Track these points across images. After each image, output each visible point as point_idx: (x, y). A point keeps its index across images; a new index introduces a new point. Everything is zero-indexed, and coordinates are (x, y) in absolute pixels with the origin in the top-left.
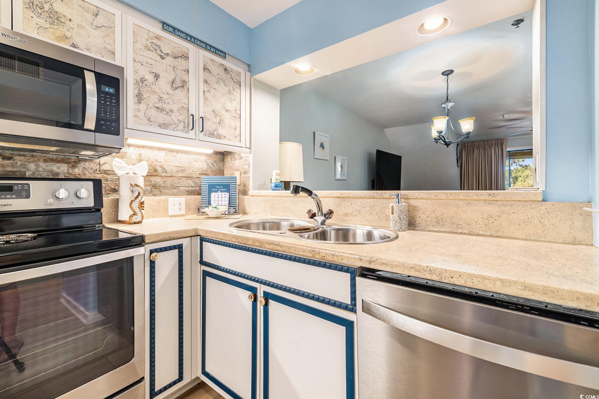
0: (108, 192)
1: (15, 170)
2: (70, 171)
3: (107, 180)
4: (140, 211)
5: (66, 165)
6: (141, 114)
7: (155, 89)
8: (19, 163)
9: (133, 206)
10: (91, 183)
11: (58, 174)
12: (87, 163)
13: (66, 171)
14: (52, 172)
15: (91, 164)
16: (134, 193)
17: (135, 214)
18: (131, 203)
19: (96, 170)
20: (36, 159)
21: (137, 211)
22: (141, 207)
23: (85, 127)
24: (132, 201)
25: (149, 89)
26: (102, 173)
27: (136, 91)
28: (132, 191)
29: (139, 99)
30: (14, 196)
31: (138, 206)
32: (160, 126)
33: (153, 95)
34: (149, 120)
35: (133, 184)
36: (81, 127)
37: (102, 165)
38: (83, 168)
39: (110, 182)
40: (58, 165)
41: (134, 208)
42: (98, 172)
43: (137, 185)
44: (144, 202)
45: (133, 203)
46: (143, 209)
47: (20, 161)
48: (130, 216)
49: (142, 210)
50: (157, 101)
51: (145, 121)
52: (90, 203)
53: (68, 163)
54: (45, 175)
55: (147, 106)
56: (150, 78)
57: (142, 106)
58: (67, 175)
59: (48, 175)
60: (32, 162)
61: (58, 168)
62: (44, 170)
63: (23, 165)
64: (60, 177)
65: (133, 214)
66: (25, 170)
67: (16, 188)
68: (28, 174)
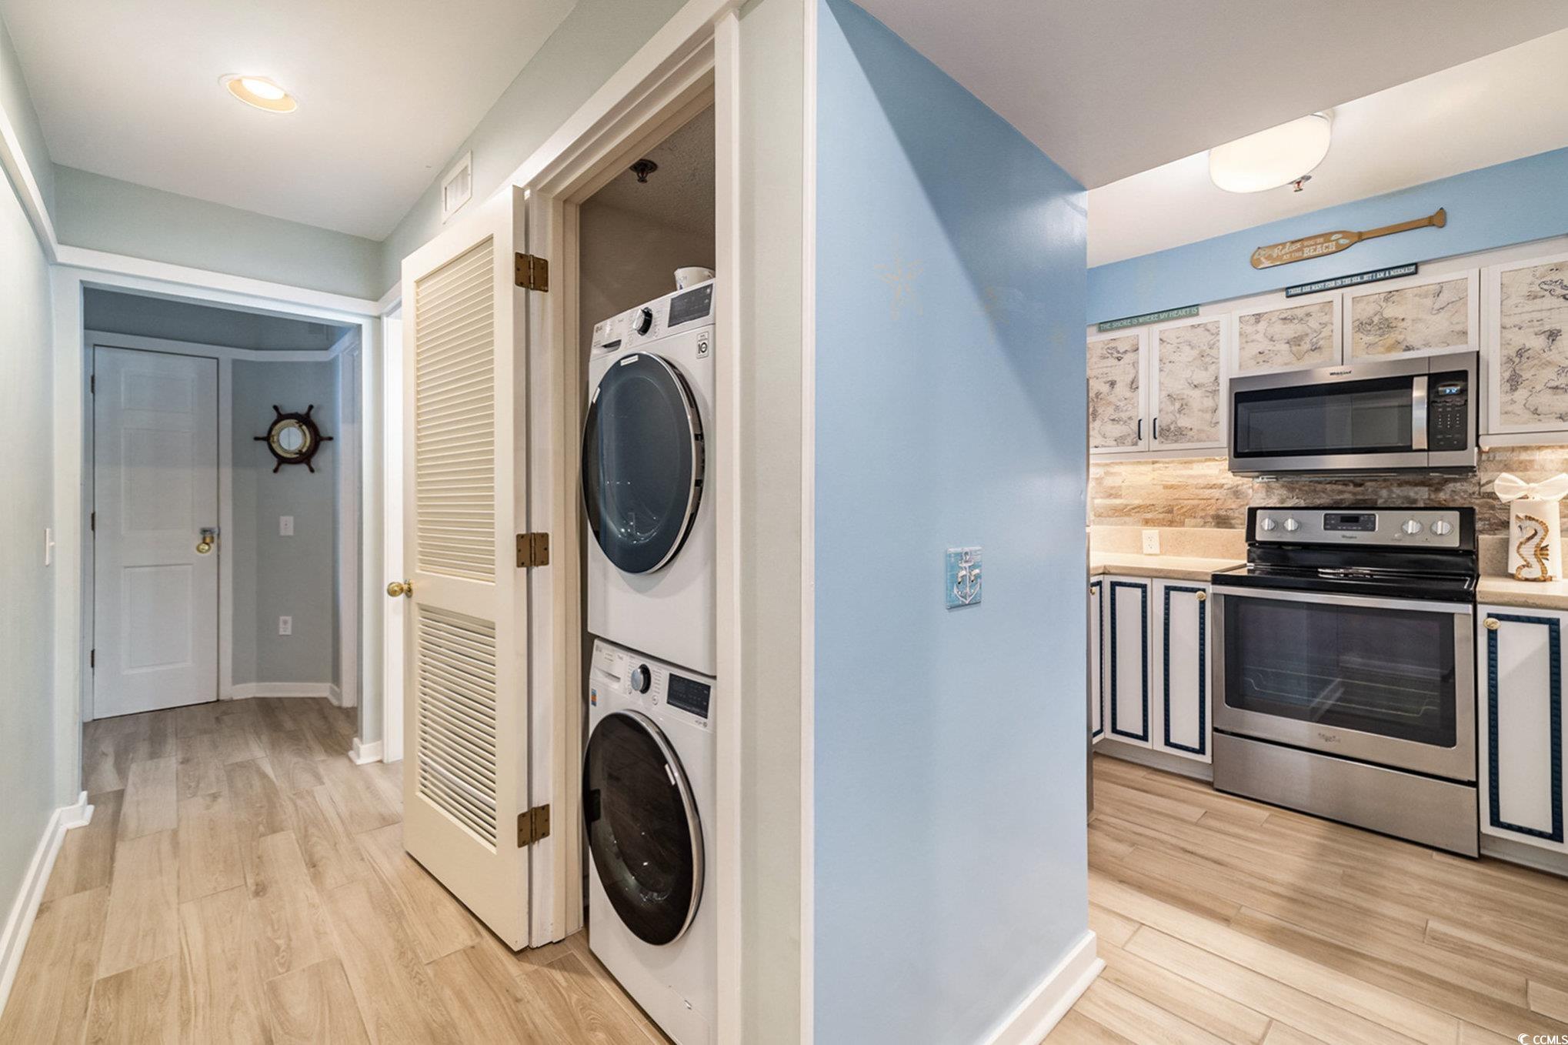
0: (1495, 526)
1: (1366, 497)
2: (1433, 496)
3: (1492, 507)
4: (1540, 561)
5: (1427, 489)
6: (1518, 408)
7: (1548, 359)
8: (1370, 490)
9: (1521, 553)
10: (1457, 514)
11: (1415, 501)
12: (1459, 484)
13: (1426, 496)
14: (1407, 498)
15: (1465, 484)
16: (1524, 531)
17: (1528, 565)
18: (1519, 547)
19: (1474, 493)
20: (1389, 483)
21: (1533, 560)
22: (1541, 554)
23: (1414, 447)
24: (1521, 543)
25: (1536, 362)
26: (1483, 497)
27: (1507, 375)
28: (1520, 527)
29: (1513, 383)
30: (1360, 528)
31: (1533, 553)
32: (1560, 418)
33: (1543, 368)
34: (1535, 412)
35: (1522, 515)
36: (1408, 449)
37: (1484, 485)
38: (1453, 491)
39: (1499, 511)
40: (1416, 489)
41: (1524, 556)
42: (1476, 496)
43: (1530, 518)
44: (1548, 548)
45: (1523, 546)
46: (1547, 559)
47: (1371, 487)
48: (1518, 568)
49: (1544, 561)
50: (1554, 377)
51: (1527, 415)
52: (1454, 542)
53: (1429, 486)
54: (1398, 503)
55: (1531, 391)
56: (1537, 343)
57: (1521, 394)
58: (1428, 502)
59: (1403, 503)
60: (1384, 488)
61: (1416, 493)
62: (1399, 496)
63: (1375, 492)
64: (1418, 506)
65: (1524, 566)
66: (1375, 497)
67: (1362, 518)
68: (1380, 503)
